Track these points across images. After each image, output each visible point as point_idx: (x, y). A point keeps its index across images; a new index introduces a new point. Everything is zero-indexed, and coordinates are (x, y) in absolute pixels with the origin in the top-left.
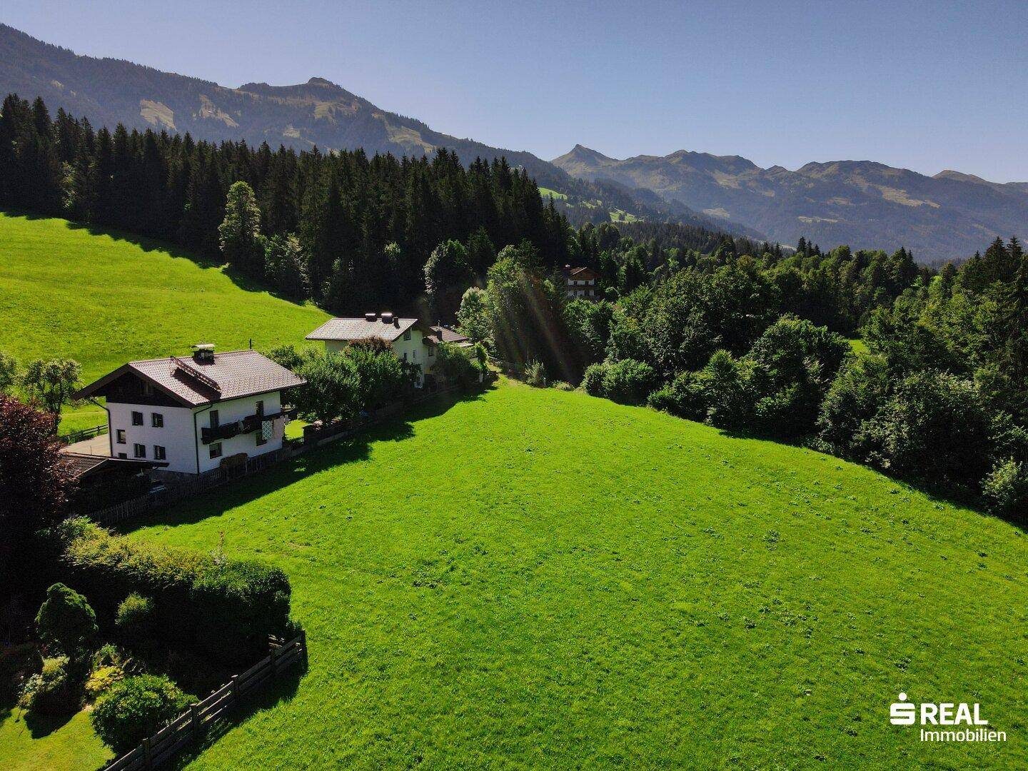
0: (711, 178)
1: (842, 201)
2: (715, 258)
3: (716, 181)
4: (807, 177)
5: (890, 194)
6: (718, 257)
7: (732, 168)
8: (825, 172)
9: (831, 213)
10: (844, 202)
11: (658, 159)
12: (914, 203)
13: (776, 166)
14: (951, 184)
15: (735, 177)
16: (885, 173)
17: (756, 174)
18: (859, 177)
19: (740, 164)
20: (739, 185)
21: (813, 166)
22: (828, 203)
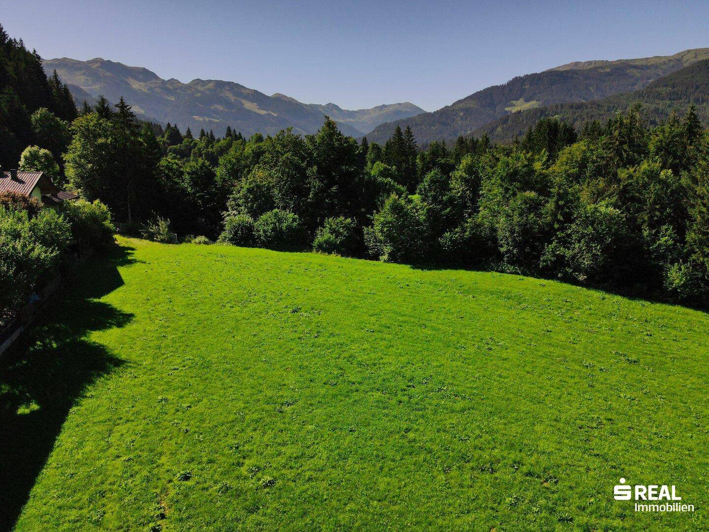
0: (127, 83)
1: (220, 108)
2: (165, 139)
3: (130, 85)
4: (195, 89)
5: (248, 105)
6: (168, 139)
7: (141, 77)
8: (207, 87)
9: (215, 115)
10: (222, 109)
11: (80, 62)
12: (263, 112)
13: (173, 79)
14: (280, 102)
15: (145, 84)
16: (243, 91)
17: (159, 83)
18: (228, 92)
19: (146, 75)
20: (148, 90)
21: (198, 82)
22: (211, 108)
